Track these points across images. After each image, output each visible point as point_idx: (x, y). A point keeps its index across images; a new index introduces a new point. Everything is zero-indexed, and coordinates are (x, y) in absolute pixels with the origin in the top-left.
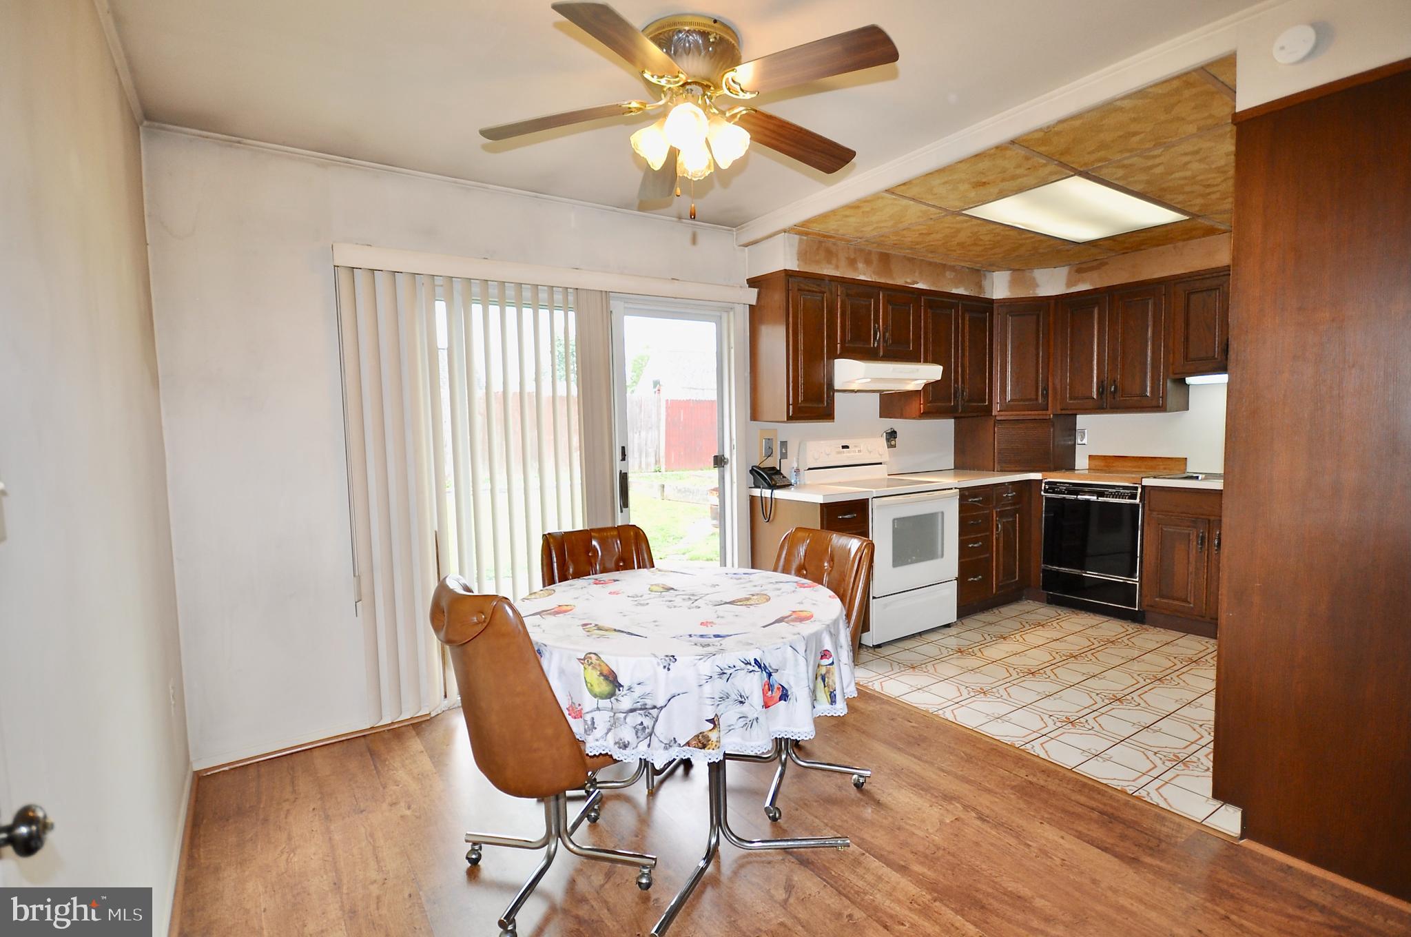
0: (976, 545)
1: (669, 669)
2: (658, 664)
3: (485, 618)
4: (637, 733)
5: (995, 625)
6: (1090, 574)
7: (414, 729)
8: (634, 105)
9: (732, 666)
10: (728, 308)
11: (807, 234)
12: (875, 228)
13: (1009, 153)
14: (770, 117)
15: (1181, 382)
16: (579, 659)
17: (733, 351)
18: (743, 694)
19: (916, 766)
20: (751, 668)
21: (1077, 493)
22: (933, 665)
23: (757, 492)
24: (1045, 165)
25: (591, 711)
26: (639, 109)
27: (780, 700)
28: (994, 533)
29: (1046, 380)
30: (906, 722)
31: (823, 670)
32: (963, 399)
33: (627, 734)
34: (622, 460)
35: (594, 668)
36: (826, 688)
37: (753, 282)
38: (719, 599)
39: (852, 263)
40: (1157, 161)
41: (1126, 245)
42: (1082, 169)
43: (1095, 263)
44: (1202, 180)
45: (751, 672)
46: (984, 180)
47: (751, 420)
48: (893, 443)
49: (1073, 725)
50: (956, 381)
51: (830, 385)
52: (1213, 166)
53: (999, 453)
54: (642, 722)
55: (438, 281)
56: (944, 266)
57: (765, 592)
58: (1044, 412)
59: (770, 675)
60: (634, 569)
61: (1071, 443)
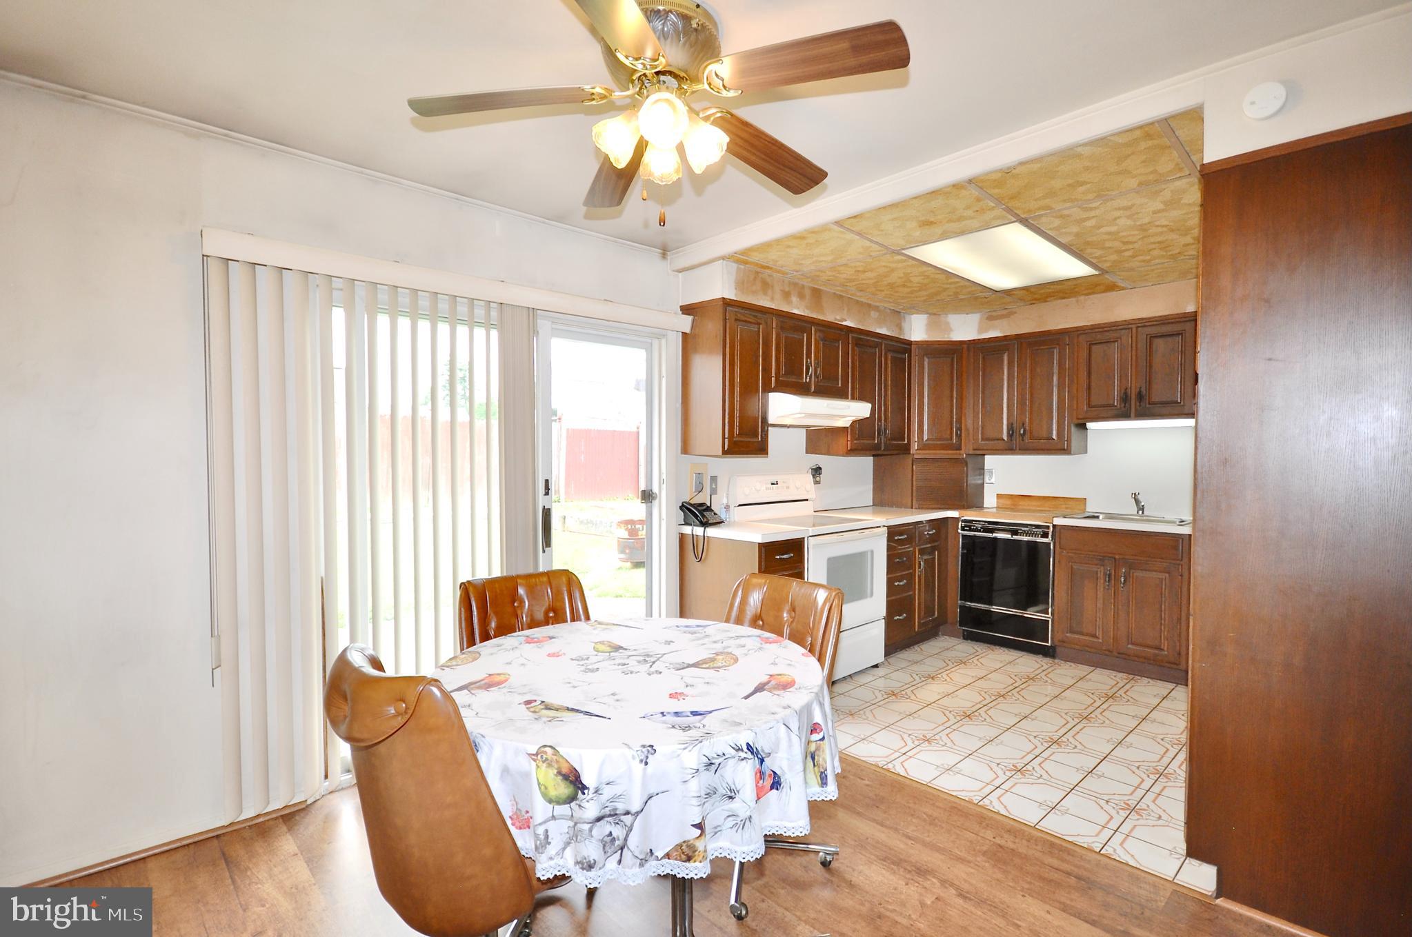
0: (901, 583)
1: (646, 764)
2: (634, 758)
3: (407, 708)
4: (604, 846)
5: (921, 664)
6: (995, 609)
7: (285, 822)
8: (598, 90)
9: (721, 754)
10: (660, 334)
11: (745, 263)
12: (813, 263)
13: (964, 193)
14: (746, 124)
15: (1083, 427)
16: (529, 754)
17: (664, 381)
18: (733, 787)
19: (881, 835)
20: (743, 755)
21: (992, 531)
22: (871, 711)
23: (687, 530)
24: (993, 208)
25: (545, 822)
26: (603, 97)
27: (772, 788)
28: (917, 572)
29: (959, 421)
30: (859, 780)
31: (813, 747)
32: (885, 437)
33: (592, 850)
34: (545, 495)
35: (550, 765)
36: (816, 768)
37: (687, 310)
38: (680, 661)
39: (786, 295)
40: (1092, 214)
41: (1036, 296)
42: (1023, 216)
43: (1005, 312)
44: (1123, 236)
45: (742, 760)
46: (932, 220)
47: (682, 453)
48: (818, 479)
49: (1022, 774)
50: (880, 419)
51: (765, 420)
52: (1138, 223)
53: (917, 491)
54: (611, 832)
55: (337, 283)
56: (869, 305)
57: (729, 650)
58: (958, 452)
59: (762, 761)
60: (567, 622)
61: (980, 482)
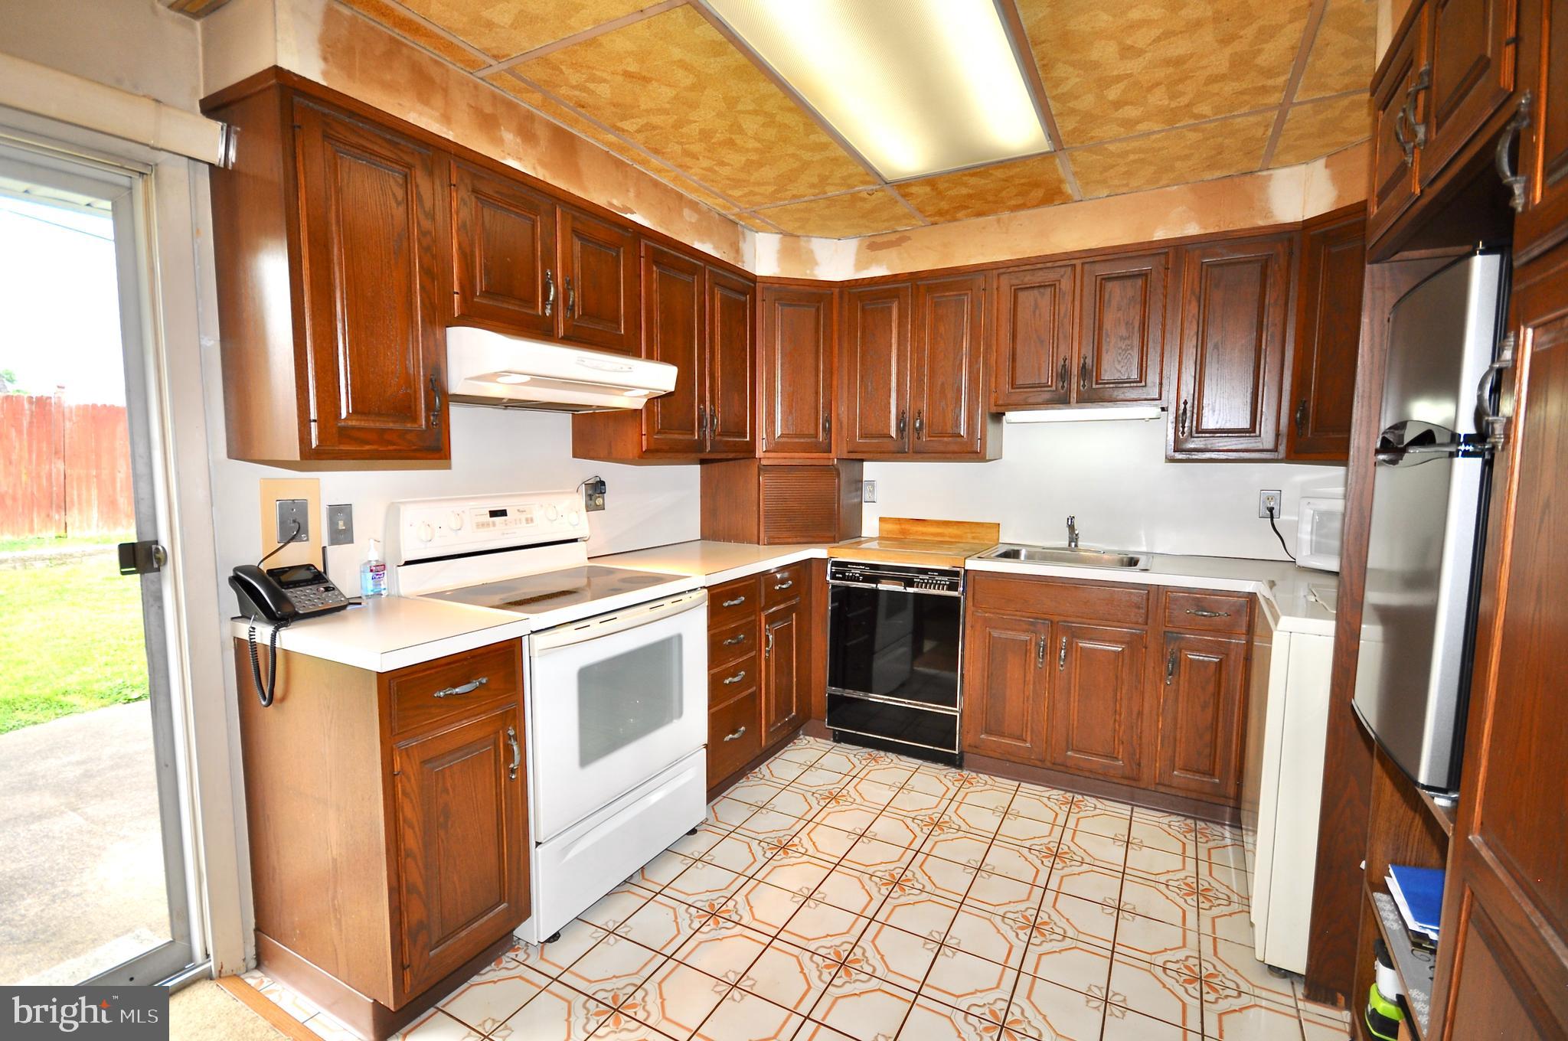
0: (735, 679)
15: (998, 417)
21: (875, 580)
28: (763, 652)
32: (713, 430)
37: (214, 106)
39: (487, 124)
47: (230, 456)
48: (599, 501)
50: (702, 400)
53: (766, 516)
56: (680, 196)
58: (825, 455)
61: (856, 500)
